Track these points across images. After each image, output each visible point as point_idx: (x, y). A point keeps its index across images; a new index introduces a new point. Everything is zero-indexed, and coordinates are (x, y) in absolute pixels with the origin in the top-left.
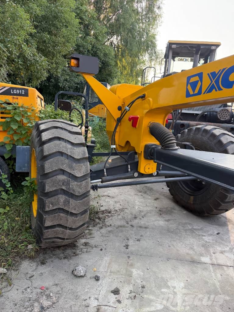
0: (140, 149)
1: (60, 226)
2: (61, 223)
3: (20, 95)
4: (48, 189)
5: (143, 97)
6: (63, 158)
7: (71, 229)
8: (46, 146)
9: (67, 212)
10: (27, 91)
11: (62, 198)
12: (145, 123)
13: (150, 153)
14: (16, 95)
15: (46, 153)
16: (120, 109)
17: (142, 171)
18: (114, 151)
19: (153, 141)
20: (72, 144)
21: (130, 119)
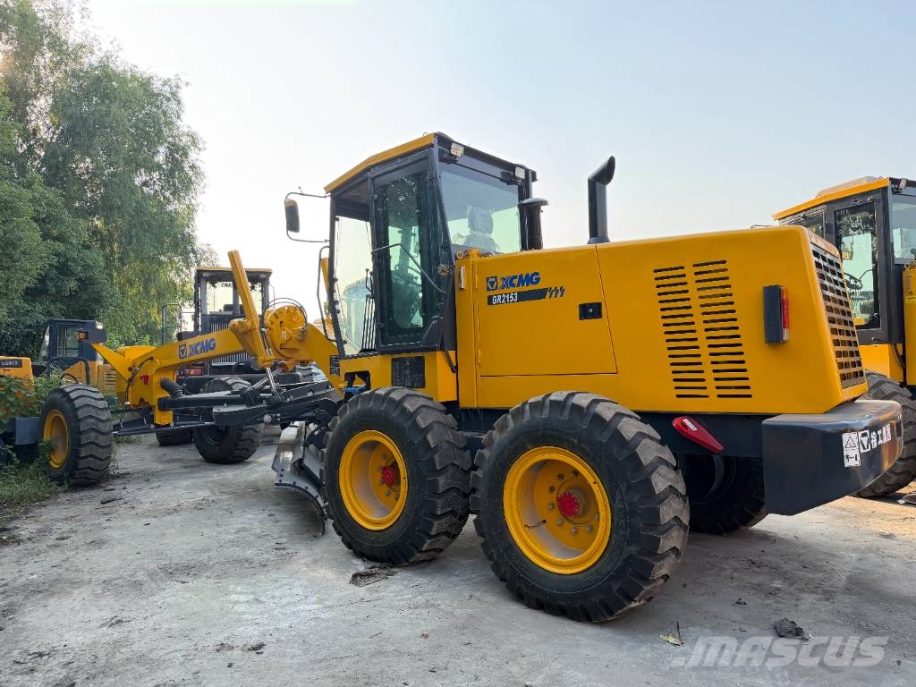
0: (154, 402)
1: (92, 456)
2: (93, 453)
3: (12, 366)
4: (82, 429)
5: (151, 359)
6: (89, 408)
7: (100, 459)
8: (76, 402)
9: (97, 445)
10: (20, 362)
11: (93, 435)
12: (156, 379)
13: (164, 405)
14: (9, 366)
15: (77, 406)
16: (130, 369)
17: (157, 422)
18: (128, 408)
19: (166, 394)
20: (95, 399)
21: (141, 378)
